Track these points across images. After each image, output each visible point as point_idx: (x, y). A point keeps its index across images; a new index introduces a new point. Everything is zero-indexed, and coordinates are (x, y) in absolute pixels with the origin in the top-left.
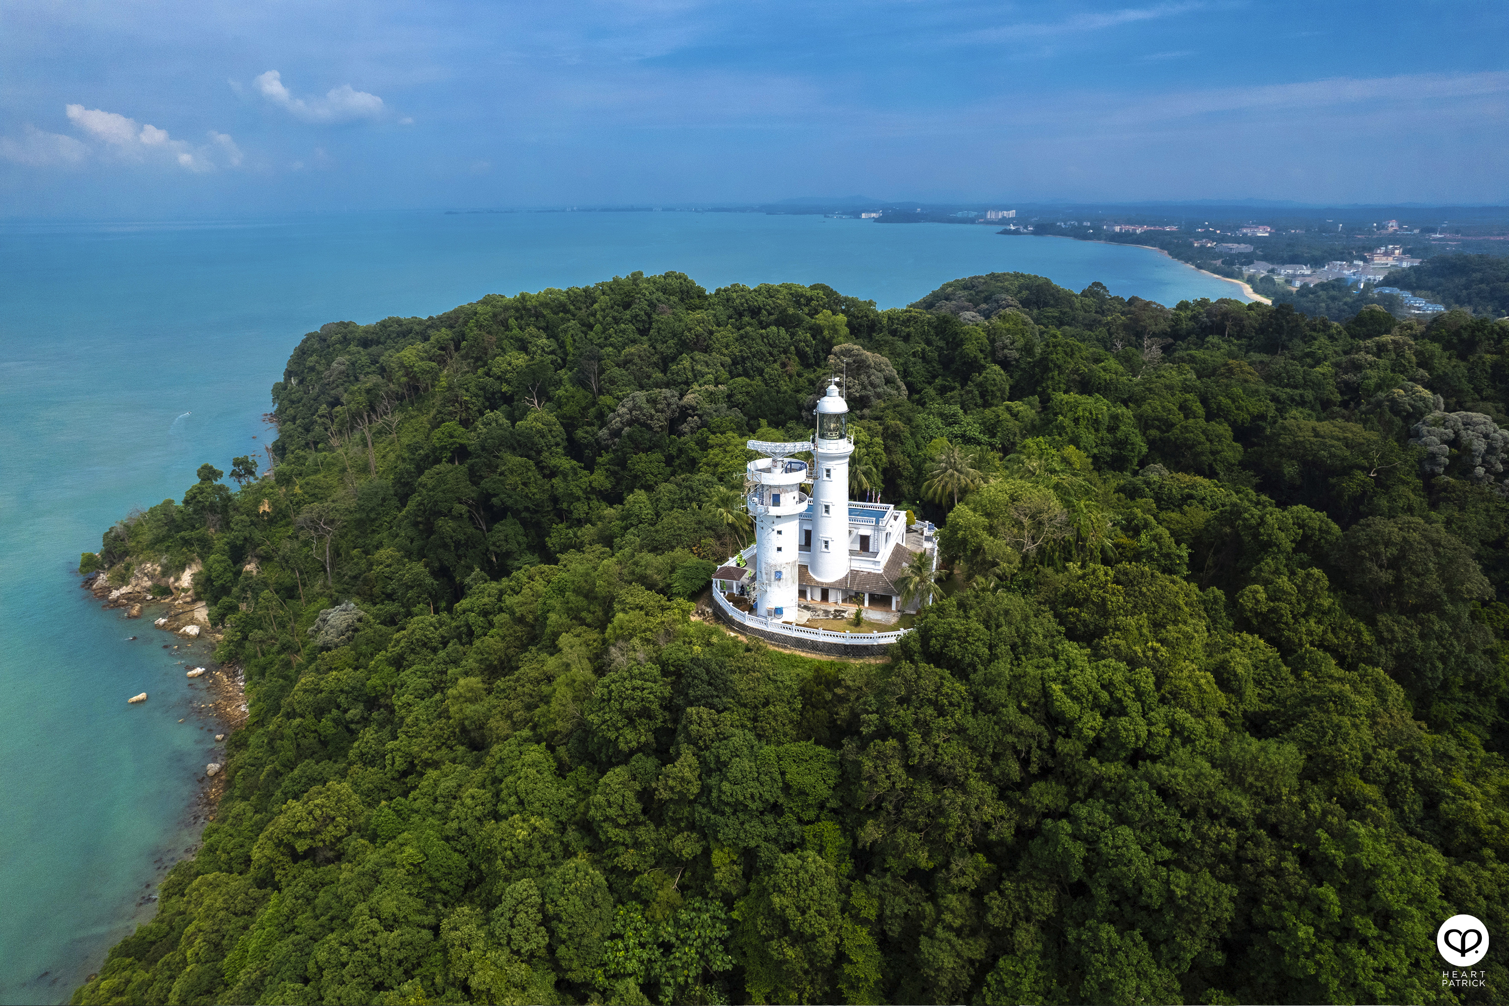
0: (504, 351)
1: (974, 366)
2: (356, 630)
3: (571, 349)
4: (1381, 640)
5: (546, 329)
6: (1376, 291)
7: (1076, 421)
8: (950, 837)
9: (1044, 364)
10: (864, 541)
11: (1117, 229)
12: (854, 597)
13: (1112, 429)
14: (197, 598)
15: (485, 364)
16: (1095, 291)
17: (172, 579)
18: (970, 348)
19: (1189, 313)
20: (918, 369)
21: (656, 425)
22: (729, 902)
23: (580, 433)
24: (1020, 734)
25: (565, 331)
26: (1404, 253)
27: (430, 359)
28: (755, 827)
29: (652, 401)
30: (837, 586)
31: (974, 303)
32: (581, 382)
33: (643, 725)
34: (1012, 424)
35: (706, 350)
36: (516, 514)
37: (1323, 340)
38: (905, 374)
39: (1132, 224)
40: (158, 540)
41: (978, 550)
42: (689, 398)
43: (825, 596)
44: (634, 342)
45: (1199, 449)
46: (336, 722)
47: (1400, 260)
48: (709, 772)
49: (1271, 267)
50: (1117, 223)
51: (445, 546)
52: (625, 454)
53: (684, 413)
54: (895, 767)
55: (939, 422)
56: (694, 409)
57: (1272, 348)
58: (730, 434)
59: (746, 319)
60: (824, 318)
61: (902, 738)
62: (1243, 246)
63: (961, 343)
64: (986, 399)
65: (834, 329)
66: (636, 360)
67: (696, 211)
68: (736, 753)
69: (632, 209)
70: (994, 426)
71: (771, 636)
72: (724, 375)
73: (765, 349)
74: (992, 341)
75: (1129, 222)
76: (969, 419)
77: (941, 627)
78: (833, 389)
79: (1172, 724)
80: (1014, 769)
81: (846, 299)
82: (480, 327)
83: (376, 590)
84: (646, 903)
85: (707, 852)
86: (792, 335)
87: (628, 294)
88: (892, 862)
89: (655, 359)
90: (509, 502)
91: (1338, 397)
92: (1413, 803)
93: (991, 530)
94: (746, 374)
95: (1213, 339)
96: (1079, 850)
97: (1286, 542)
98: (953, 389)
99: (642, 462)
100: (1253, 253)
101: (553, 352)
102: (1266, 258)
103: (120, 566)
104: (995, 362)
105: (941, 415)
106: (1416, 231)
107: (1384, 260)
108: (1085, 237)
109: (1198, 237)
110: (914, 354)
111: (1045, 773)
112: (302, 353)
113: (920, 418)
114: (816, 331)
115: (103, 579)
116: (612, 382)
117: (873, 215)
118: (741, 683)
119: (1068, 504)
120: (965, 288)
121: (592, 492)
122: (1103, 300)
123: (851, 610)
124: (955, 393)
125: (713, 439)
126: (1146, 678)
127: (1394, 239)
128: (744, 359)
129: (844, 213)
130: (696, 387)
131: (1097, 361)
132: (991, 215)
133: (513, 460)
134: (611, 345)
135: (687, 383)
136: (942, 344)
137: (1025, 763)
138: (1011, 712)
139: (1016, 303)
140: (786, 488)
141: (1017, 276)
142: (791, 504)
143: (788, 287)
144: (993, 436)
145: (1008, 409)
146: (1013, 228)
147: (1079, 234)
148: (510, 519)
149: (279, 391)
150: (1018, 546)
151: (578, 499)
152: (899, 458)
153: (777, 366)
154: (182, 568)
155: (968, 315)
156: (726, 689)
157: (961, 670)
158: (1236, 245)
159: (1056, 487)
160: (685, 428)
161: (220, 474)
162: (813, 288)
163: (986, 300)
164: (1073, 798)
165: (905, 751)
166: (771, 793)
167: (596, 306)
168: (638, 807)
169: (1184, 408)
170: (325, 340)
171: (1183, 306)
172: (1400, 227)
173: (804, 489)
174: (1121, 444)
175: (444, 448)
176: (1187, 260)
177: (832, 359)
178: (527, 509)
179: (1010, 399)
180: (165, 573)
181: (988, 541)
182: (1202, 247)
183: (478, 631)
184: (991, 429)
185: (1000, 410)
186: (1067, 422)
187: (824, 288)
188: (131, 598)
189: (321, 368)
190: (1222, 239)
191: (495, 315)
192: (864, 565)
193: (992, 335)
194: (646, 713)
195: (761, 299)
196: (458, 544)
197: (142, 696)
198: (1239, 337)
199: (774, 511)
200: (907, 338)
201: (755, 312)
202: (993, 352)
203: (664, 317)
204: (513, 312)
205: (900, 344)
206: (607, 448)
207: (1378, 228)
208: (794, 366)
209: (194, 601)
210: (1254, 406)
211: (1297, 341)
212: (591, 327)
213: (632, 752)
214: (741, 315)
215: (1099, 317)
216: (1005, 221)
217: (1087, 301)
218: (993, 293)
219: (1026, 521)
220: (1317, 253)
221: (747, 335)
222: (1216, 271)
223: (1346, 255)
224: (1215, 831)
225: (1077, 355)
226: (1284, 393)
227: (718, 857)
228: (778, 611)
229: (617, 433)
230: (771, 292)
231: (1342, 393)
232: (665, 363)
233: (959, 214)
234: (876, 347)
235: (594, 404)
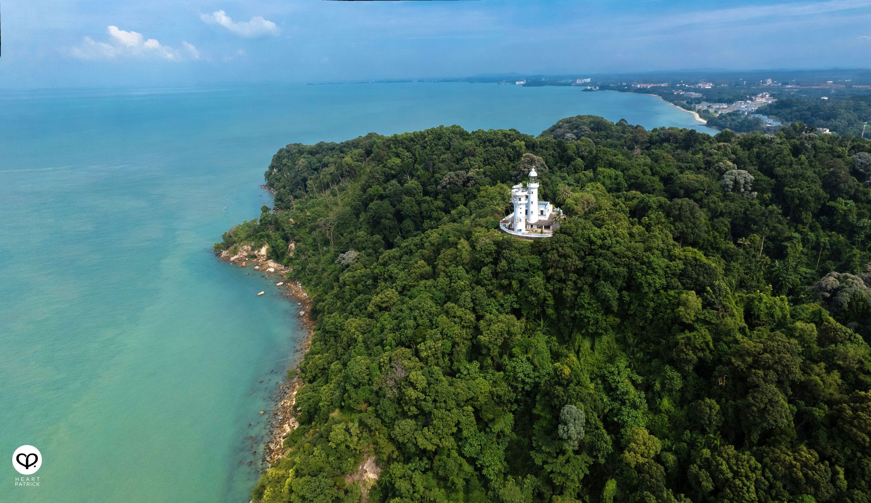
0: (390, 158)
1: (571, 159)
2: (358, 259)
3: (418, 156)
4: (676, 229)
5: (406, 148)
6: (752, 116)
7: (604, 177)
8: (569, 269)
9: (596, 158)
10: (542, 212)
11: (639, 86)
12: (541, 227)
13: (616, 179)
14: (269, 258)
15: (383, 163)
16: (622, 123)
17: (256, 252)
18: (570, 152)
19: (657, 133)
20: (551, 160)
21: (459, 184)
22: (516, 293)
23: (429, 188)
24: (584, 246)
25: (415, 149)
26: (770, 96)
27: (358, 161)
28: (522, 274)
29: (457, 176)
30: (535, 224)
31: (571, 129)
32: (426, 169)
33: (490, 257)
34: (585, 179)
35: (473, 156)
36: (410, 217)
37: (707, 143)
38: (547, 162)
39: (646, 83)
40: (249, 236)
41: (573, 210)
42: (470, 174)
43: (532, 226)
44: (444, 153)
45: (647, 185)
46: (363, 286)
47: (768, 100)
48: (510, 264)
49: (709, 104)
50: (639, 83)
51: (386, 229)
52: (448, 195)
53: (469, 179)
54: (556, 255)
55: (560, 179)
56: (472, 178)
57: (687, 148)
58: (487, 186)
59: (487, 144)
60: (516, 143)
61: (557, 249)
62: (697, 94)
63: (566, 151)
64: (576, 170)
65: (520, 147)
66: (447, 160)
67: (434, 82)
68: (517, 258)
69: (402, 81)
70: (579, 180)
71: (519, 237)
72: (481, 164)
73: (496, 155)
74: (578, 149)
75: (645, 82)
76: (570, 178)
77: (565, 226)
78: (533, 170)
79: (616, 241)
80: (582, 253)
81: (523, 135)
82: (378, 147)
83: (360, 246)
84: (495, 298)
85: (511, 283)
86: (505, 150)
87: (439, 135)
88: (556, 277)
89: (453, 160)
90: (407, 213)
91: (703, 166)
92: (666, 253)
93: (576, 205)
94: (489, 164)
95: (665, 144)
96: (597, 267)
97: (655, 206)
98: (564, 167)
99: (456, 197)
100: (702, 98)
101: (411, 158)
102: (707, 100)
103: (232, 248)
104: (579, 157)
105: (560, 177)
106: (780, 84)
107: (761, 100)
108: (624, 91)
109: (677, 89)
110: (549, 155)
111: (590, 254)
112: (278, 158)
113: (553, 178)
114: (514, 148)
115: (224, 253)
116: (440, 169)
117: (522, 82)
118: (514, 245)
119: (597, 199)
120: (567, 122)
121: (438, 208)
122: (625, 127)
123: (540, 230)
124: (565, 169)
125: (481, 188)
126: (611, 233)
127: (767, 89)
128: (488, 159)
129: (508, 82)
130: (472, 170)
131: (615, 156)
132: (579, 81)
133: (406, 198)
134: (435, 154)
135: (468, 168)
136: (559, 151)
137: (585, 252)
138: (581, 241)
139: (589, 129)
140: (522, 196)
141: (589, 116)
142: (523, 201)
143: (501, 131)
144: (579, 183)
145: (584, 174)
146: (589, 88)
147: (621, 89)
148: (408, 219)
149: (268, 175)
150: (584, 209)
151: (434, 211)
152: (547, 191)
153: (500, 161)
154: (261, 247)
155: (568, 135)
156: (512, 246)
157: (569, 235)
158: (693, 93)
159: (594, 194)
160: (469, 184)
161: (270, 209)
162: (510, 130)
163: (576, 128)
164: (595, 258)
165: (558, 252)
166: (526, 266)
167: (427, 139)
168: (491, 275)
169: (644, 172)
170: (289, 152)
171: (655, 130)
172: (773, 82)
173: (527, 197)
174: (618, 184)
175: (375, 195)
176: (671, 101)
177: (523, 159)
178: (413, 216)
179: (585, 170)
180: (253, 249)
181: (575, 207)
182: (678, 94)
183: (414, 251)
184: (577, 181)
185: (581, 174)
186: (601, 177)
187: (514, 130)
188: (240, 260)
189: (289, 164)
190: (688, 90)
191: (384, 143)
192: (542, 218)
193: (578, 147)
194: (491, 254)
195: (492, 136)
196: (390, 228)
197: (263, 293)
198: (676, 143)
199: (519, 202)
200: (547, 149)
201: (490, 141)
202: (578, 153)
203: (455, 143)
204: (391, 142)
205: (544, 151)
206: (441, 193)
207: (762, 83)
208: (506, 161)
209: (267, 260)
210: (669, 170)
211: (697, 144)
212: (425, 148)
213: (488, 263)
214: (485, 142)
215: (622, 134)
216: (585, 84)
217: (619, 128)
218: (579, 125)
219: (585, 202)
220: (731, 97)
221: (488, 150)
222: (683, 107)
223: (743, 98)
224: (623, 260)
225: (608, 154)
226: (683, 165)
227: (514, 282)
228: (520, 230)
229: (444, 187)
230: (495, 133)
231: (706, 164)
232: (458, 161)
233: (563, 81)
234: (536, 154)
235: (433, 177)
